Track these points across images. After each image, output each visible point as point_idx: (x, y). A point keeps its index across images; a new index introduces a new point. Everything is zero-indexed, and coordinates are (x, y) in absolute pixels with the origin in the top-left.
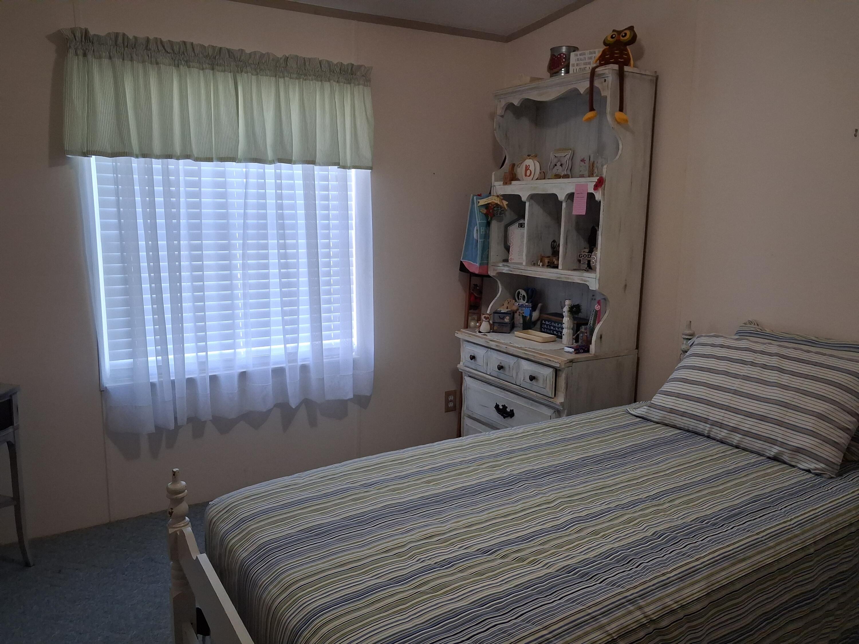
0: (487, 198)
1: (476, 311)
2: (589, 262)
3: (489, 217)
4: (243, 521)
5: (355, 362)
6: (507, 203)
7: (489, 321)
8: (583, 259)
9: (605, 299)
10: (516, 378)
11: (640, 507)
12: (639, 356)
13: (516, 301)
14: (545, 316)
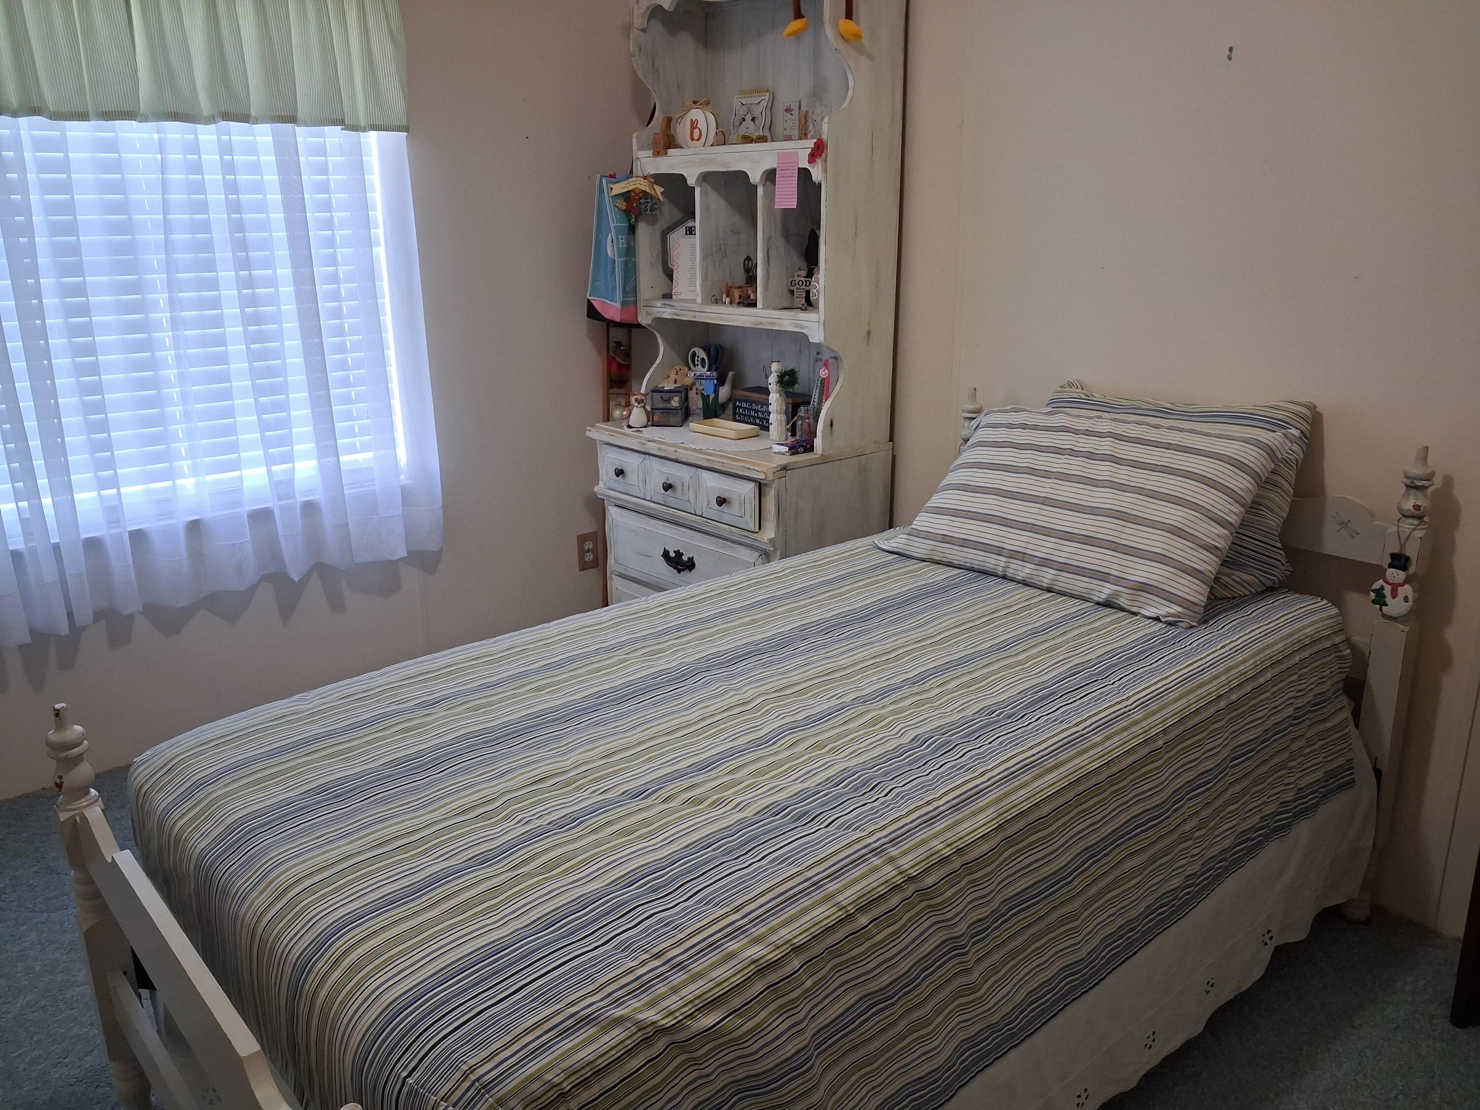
0: (626, 182)
1: (623, 391)
2: (808, 293)
3: (631, 215)
4: (199, 785)
5: (405, 491)
6: (663, 190)
7: (644, 407)
8: (797, 288)
9: (836, 358)
10: (695, 503)
11: (892, 698)
12: (894, 453)
13: (690, 369)
14: (740, 393)
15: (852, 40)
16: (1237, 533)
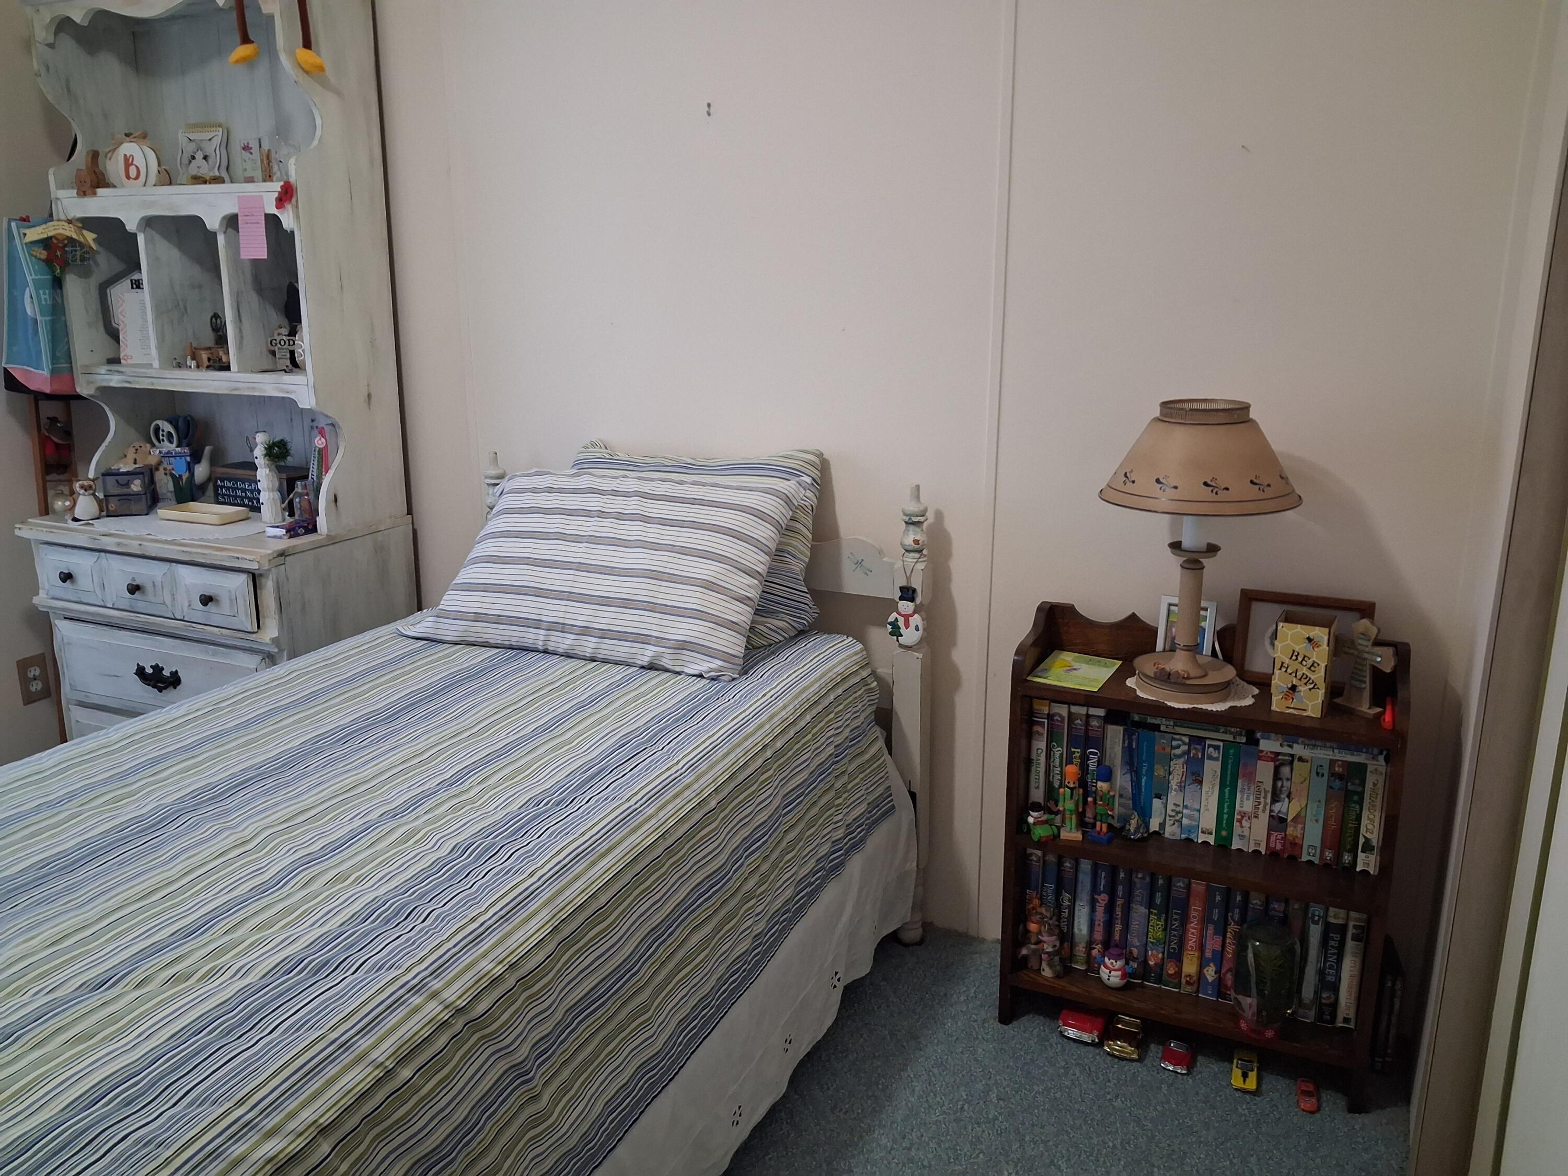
0: (44, 226)
1: (64, 477)
2: (292, 353)
3: (55, 266)
6: (94, 236)
7: (94, 495)
8: (279, 349)
9: (333, 425)
10: (173, 606)
11: (426, 806)
12: (415, 527)
13: (153, 446)
14: (221, 470)
15: (315, 73)
16: (766, 581)
